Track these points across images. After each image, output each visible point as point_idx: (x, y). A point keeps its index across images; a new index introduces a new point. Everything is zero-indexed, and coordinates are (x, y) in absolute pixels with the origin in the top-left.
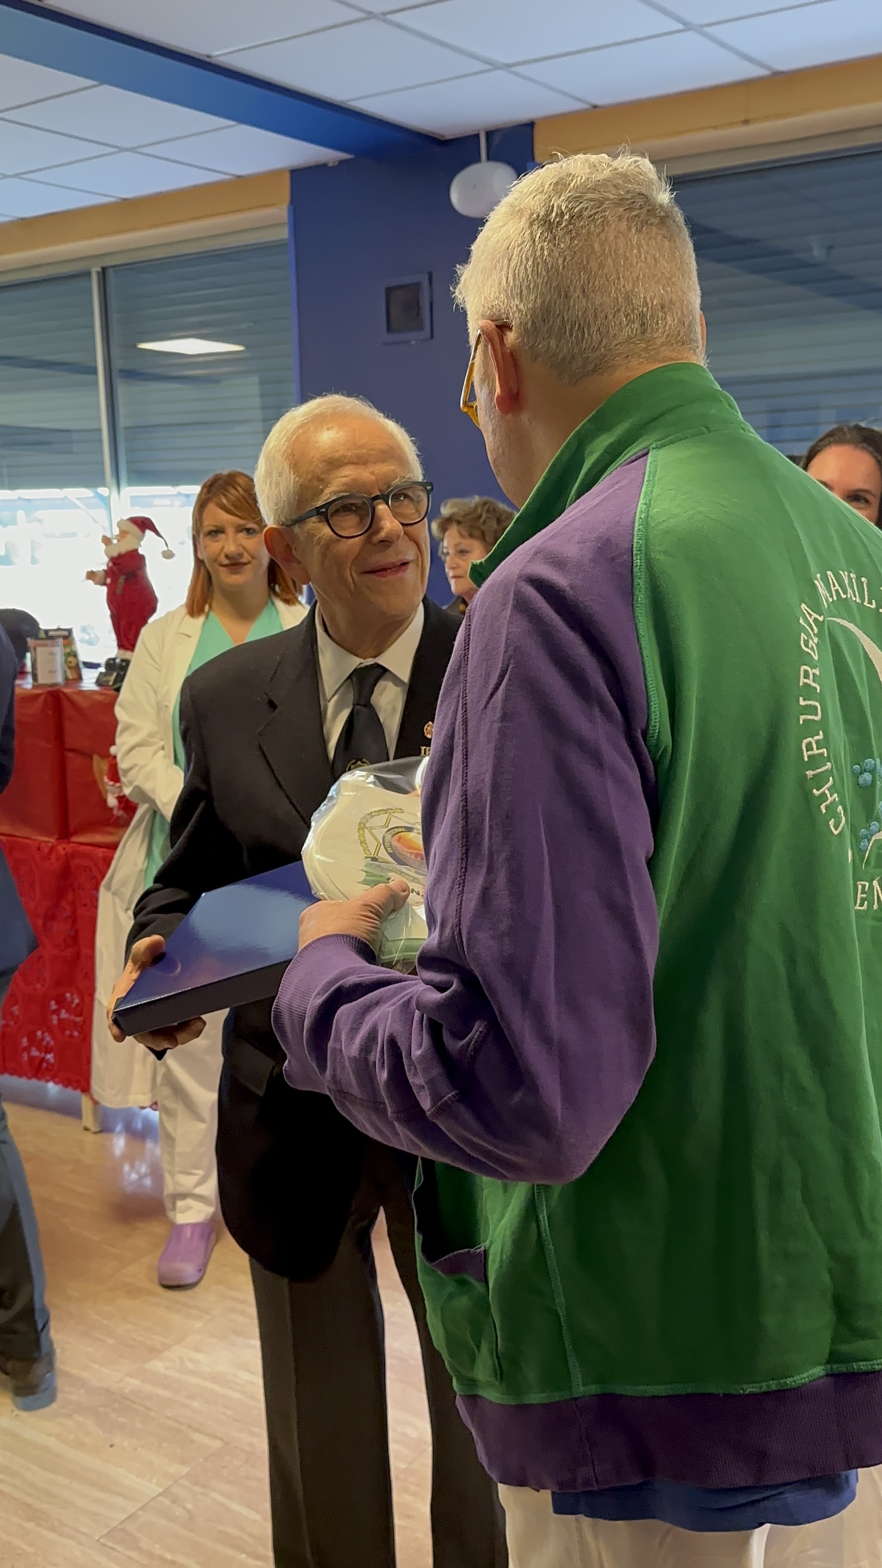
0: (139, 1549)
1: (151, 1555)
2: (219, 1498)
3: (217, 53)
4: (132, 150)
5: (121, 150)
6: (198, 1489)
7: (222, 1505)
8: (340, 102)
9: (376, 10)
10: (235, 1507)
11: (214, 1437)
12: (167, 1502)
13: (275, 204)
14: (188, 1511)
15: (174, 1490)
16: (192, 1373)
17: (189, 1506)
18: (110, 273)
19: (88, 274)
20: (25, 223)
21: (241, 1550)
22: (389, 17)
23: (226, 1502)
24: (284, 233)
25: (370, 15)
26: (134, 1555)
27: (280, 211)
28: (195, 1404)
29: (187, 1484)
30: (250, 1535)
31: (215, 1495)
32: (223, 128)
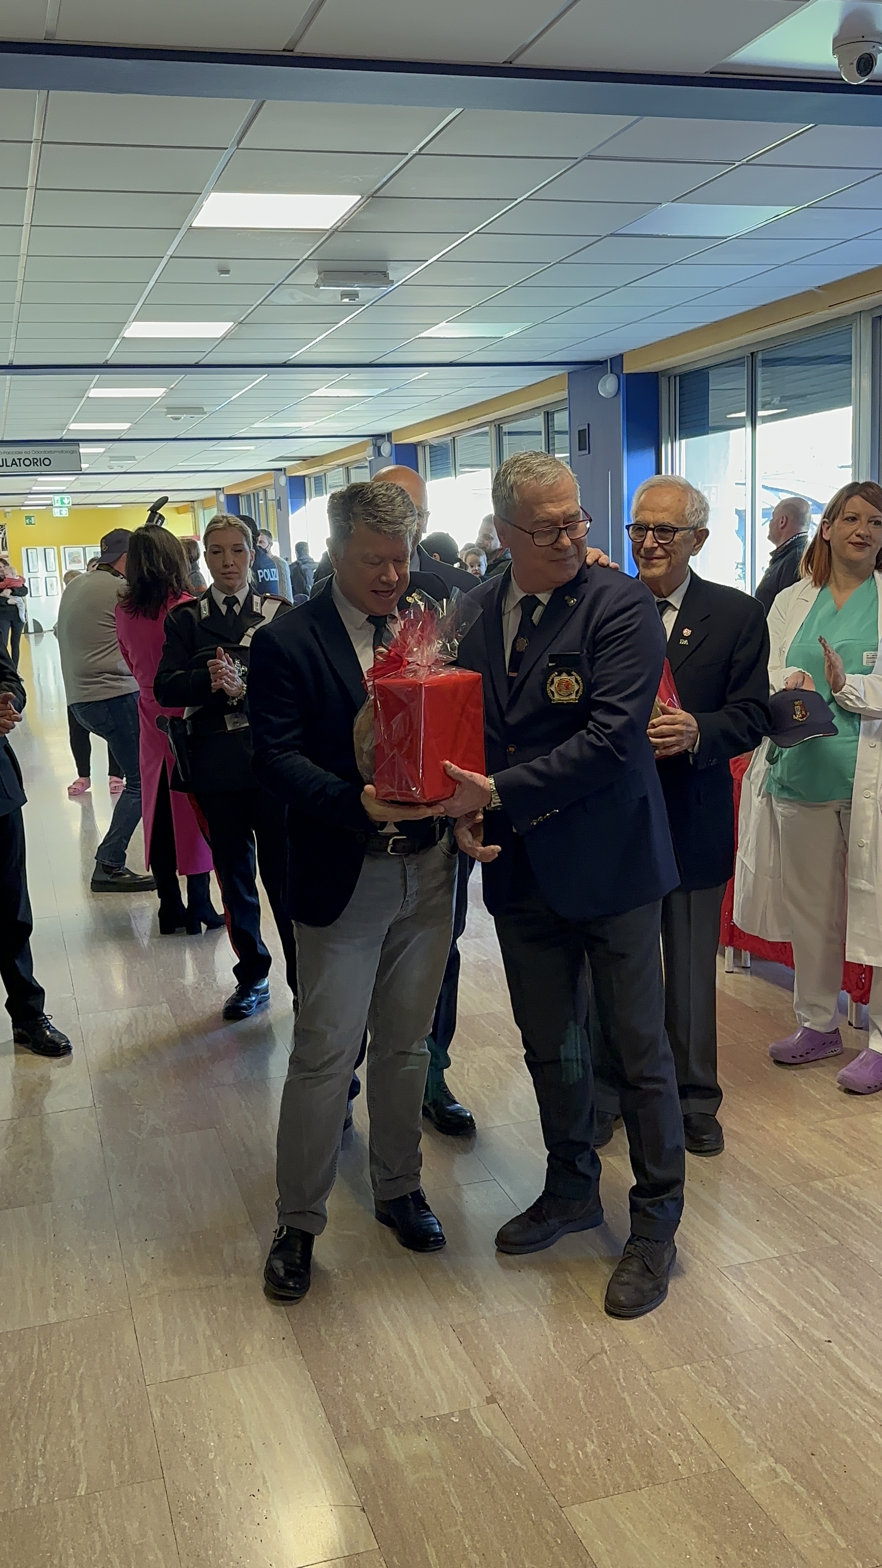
0: (743, 1282)
1: (749, 1287)
2: (817, 1273)
6: (805, 1263)
7: (817, 1277)
10: (825, 1281)
11: (835, 1238)
12: (778, 1263)
14: (790, 1272)
15: (788, 1259)
16: (842, 1197)
17: (792, 1270)
21: (814, 1305)
23: (820, 1276)
26: (739, 1284)
28: (833, 1215)
29: (798, 1258)
30: (826, 1300)
31: (814, 1270)
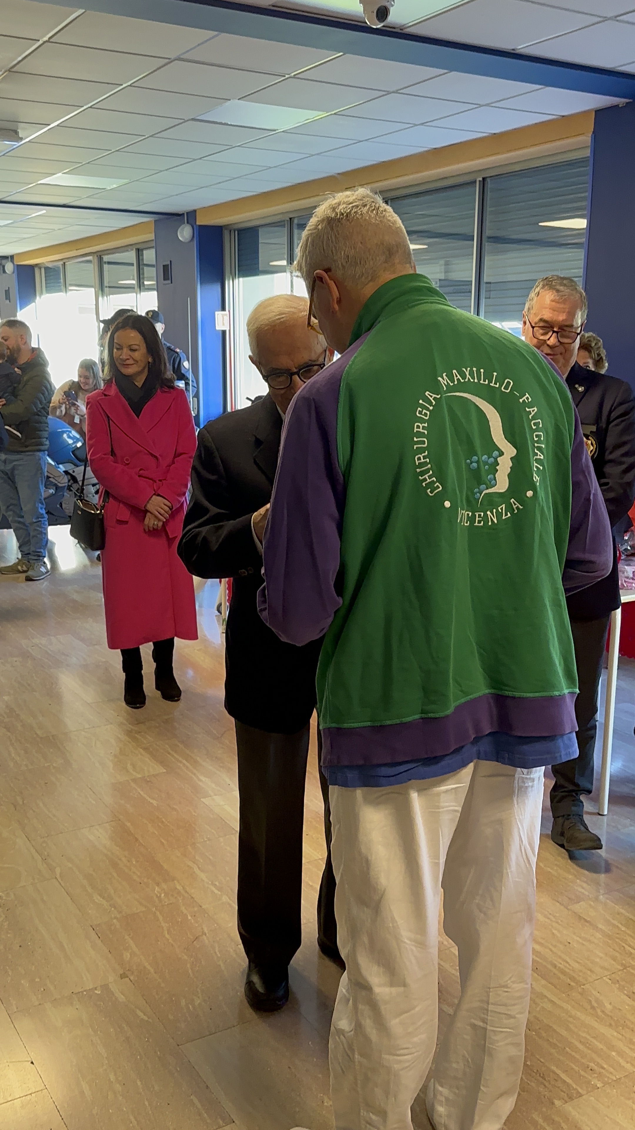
3: (520, 47)
4: (487, 105)
5: (481, 106)
8: (611, 68)
9: (609, 15)
13: (583, 134)
18: (488, 180)
19: (476, 181)
20: (436, 152)
22: (618, 18)
24: (587, 153)
25: (606, 19)
27: (587, 139)
32: (537, 90)
